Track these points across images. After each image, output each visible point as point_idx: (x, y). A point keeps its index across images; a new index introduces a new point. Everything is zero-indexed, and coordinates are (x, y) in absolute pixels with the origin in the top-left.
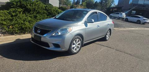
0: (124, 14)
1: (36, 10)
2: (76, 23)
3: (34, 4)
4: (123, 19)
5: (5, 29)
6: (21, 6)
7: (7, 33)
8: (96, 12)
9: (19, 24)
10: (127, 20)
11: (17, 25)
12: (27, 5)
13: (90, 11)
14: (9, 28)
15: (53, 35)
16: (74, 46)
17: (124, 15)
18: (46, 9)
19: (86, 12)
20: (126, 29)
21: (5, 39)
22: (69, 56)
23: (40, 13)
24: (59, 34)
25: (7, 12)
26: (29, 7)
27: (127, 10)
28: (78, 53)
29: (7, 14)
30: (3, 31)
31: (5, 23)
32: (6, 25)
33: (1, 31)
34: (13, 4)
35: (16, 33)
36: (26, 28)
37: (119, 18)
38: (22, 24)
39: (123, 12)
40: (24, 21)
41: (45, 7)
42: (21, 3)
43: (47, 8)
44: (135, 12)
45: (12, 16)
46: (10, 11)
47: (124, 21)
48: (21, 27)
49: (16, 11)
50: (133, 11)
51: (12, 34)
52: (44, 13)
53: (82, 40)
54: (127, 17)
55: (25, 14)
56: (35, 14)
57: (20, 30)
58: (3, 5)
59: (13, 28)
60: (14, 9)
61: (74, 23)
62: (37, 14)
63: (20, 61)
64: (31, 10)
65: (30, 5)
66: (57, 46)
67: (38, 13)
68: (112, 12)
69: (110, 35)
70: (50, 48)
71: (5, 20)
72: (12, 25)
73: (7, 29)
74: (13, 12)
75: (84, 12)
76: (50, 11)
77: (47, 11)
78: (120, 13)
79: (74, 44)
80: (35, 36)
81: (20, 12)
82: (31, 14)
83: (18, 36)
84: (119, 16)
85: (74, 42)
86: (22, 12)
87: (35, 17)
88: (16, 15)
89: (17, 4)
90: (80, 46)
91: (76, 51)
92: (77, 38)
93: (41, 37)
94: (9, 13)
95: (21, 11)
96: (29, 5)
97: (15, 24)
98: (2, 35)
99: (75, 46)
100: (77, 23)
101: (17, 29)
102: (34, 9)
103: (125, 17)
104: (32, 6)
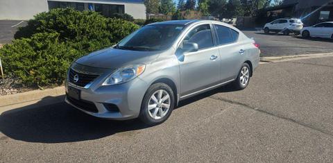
0: (299, 20)
1: (88, 33)
2: (156, 53)
3: (82, 20)
4: (297, 32)
5: (21, 79)
6: (56, 27)
7: (24, 85)
8: (208, 26)
9: (50, 65)
10: (306, 36)
11: (44, 67)
12: (68, 24)
13: (191, 23)
14: (28, 75)
15: (103, 84)
16: (154, 106)
17: (299, 23)
18: (108, 29)
19: (181, 28)
20: (300, 58)
21: (19, 99)
22: (143, 130)
23: (96, 37)
24: (117, 81)
25: (28, 42)
26: (72, 26)
27: (307, 11)
28: (164, 120)
29: (28, 45)
30: (16, 82)
31: (20, 65)
32: (22, 69)
33: (13, 83)
34: (41, 23)
35: (43, 85)
36: (63, 72)
37: (287, 32)
38: (54, 64)
39: (298, 17)
40: (59, 58)
41: (107, 23)
42: (55, 19)
43: (111, 25)
44: (328, 13)
45: (37, 49)
46: (33, 39)
47: (298, 37)
48: (53, 70)
49: (46, 38)
50: (322, 12)
51: (35, 86)
52: (104, 37)
53: (172, 92)
54: (306, 28)
55: (66, 43)
56: (84, 41)
57: (49, 78)
58: (23, 28)
59: (35, 75)
60: (41, 34)
61: (149, 55)
62: (89, 40)
63: (37, 144)
64: (76, 34)
65: (75, 23)
66: (112, 108)
67: (92, 37)
68: (270, 20)
69: (251, 75)
70: (99, 113)
71: (20, 59)
72: (35, 68)
73: (24, 77)
74: (40, 40)
75: (177, 28)
76: (116, 31)
77: (111, 31)
78: (288, 20)
79: (153, 102)
80: (70, 88)
81: (53, 40)
82: (76, 41)
83: (46, 90)
84: (287, 26)
85: (153, 97)
86: (57, 39)
87: (86, 47)
88: (45, 47)
89: (48, 24)
90: (168, 106)
91: (159, 118)
92: (160, 88)
93: (80, 91)
94: (32, 44)
95: (56, 37)
96: (71, 22)
97: (41, 66)
98: (16, 90)
99: (157, 107)
100: (157, 55)
101: (43, 76)
102: (83, 30)
103: (301, 28)
104: (79, 25)
